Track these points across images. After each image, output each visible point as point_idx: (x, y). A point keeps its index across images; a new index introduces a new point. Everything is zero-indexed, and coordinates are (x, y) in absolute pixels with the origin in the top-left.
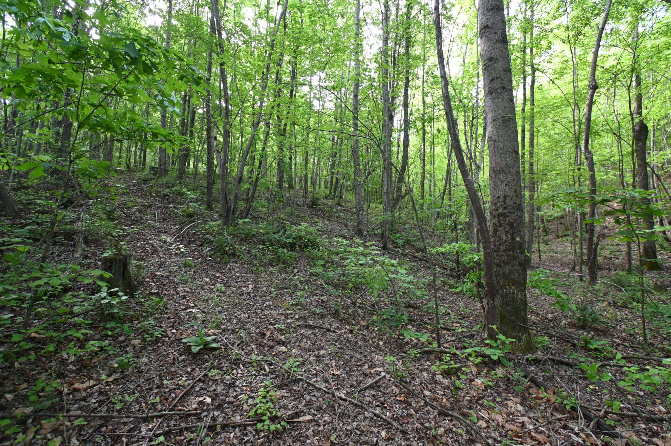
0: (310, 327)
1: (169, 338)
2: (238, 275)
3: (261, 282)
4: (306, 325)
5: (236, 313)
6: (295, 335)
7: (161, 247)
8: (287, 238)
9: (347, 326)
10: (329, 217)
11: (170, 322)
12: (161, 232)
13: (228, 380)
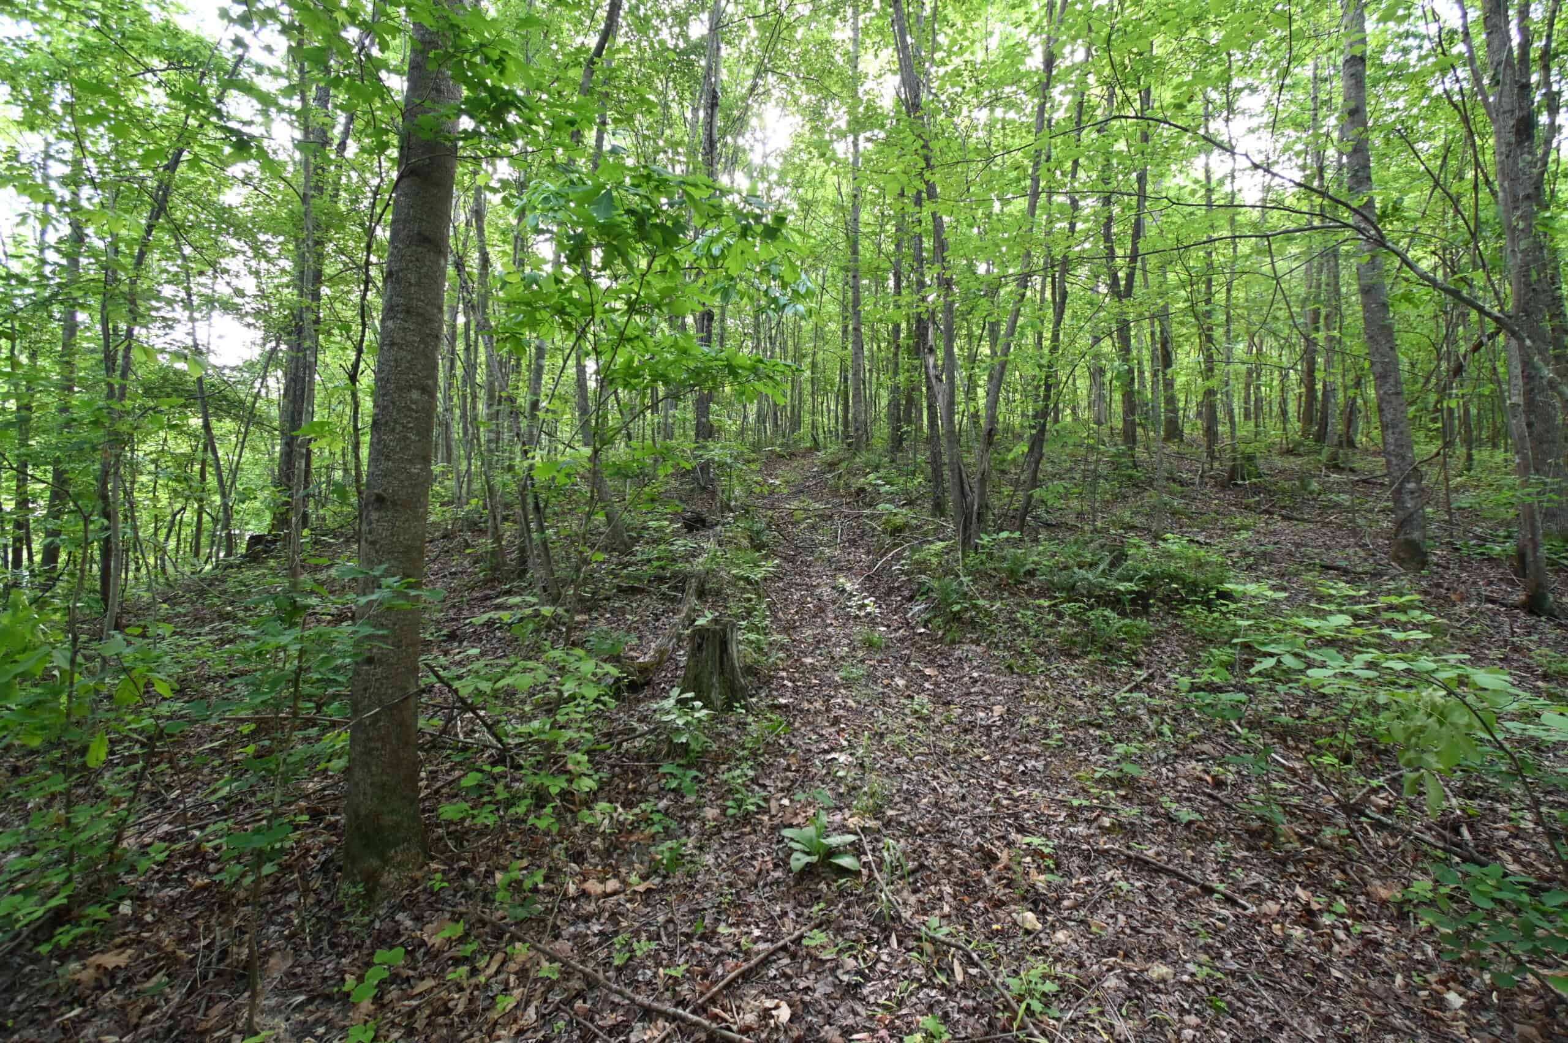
0: (1141, 864)
1: (772, 817)
2: (975, 675)
3: (1028, 700)
4: (1129, 857)
5: (935, 777)
6: (1083, 880)
7: (834, 602)
8: (1120, 579)
9: (1299, 891)
10: (1293, 509)
11: (787, 778)
12: (840, 570)
13: (847, 972)
